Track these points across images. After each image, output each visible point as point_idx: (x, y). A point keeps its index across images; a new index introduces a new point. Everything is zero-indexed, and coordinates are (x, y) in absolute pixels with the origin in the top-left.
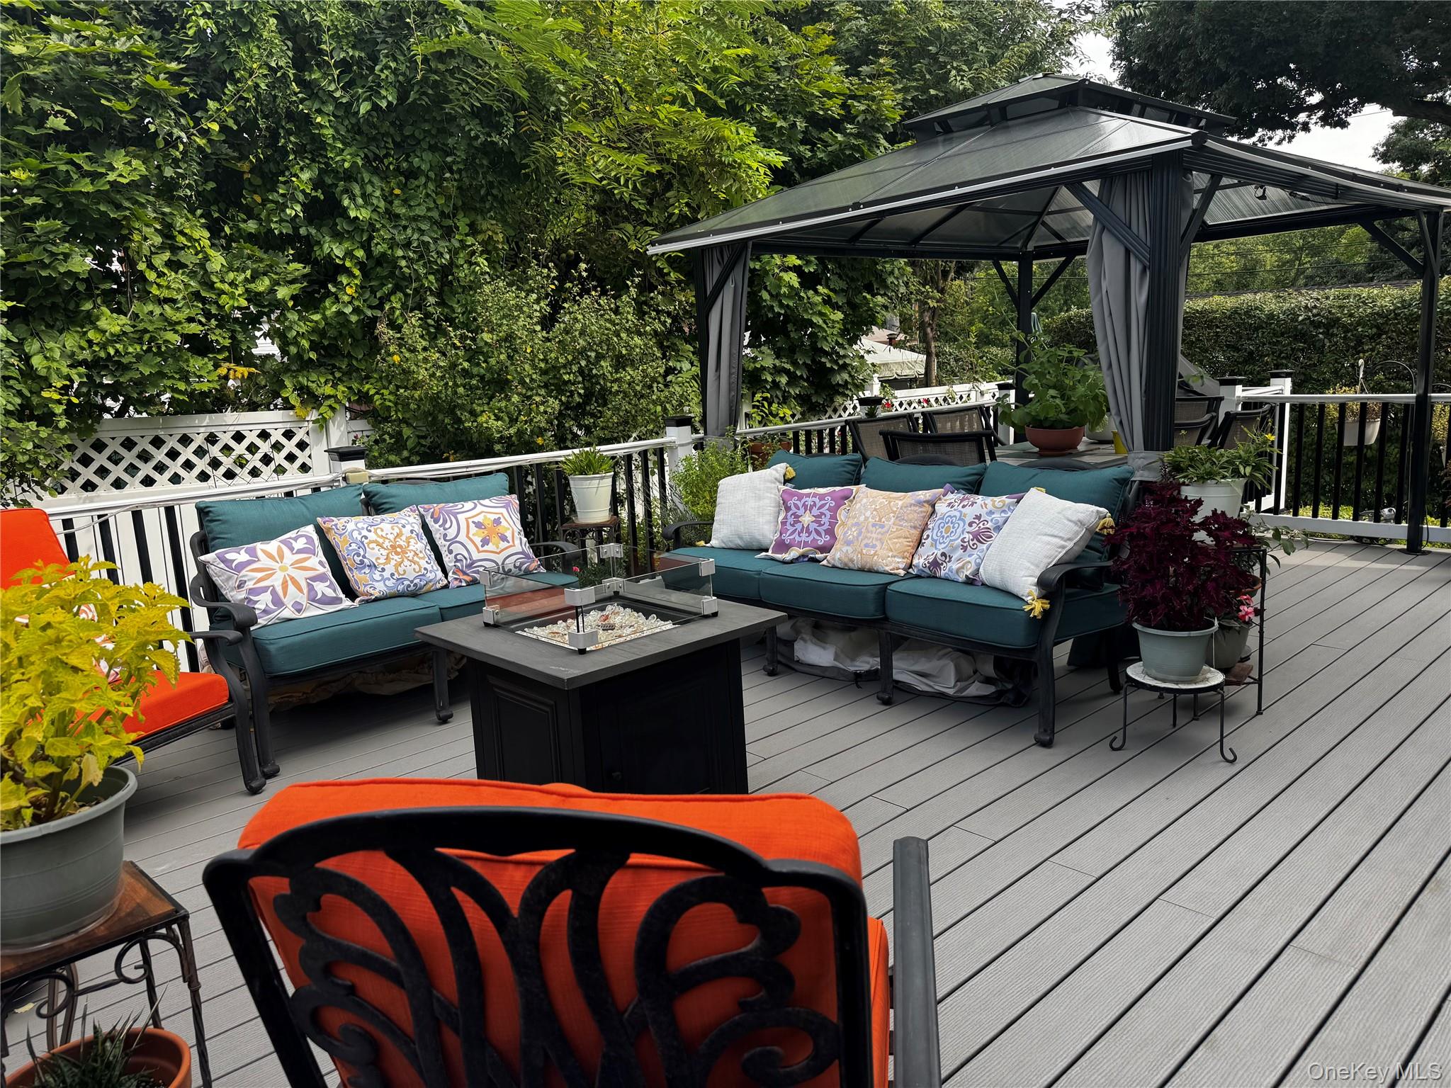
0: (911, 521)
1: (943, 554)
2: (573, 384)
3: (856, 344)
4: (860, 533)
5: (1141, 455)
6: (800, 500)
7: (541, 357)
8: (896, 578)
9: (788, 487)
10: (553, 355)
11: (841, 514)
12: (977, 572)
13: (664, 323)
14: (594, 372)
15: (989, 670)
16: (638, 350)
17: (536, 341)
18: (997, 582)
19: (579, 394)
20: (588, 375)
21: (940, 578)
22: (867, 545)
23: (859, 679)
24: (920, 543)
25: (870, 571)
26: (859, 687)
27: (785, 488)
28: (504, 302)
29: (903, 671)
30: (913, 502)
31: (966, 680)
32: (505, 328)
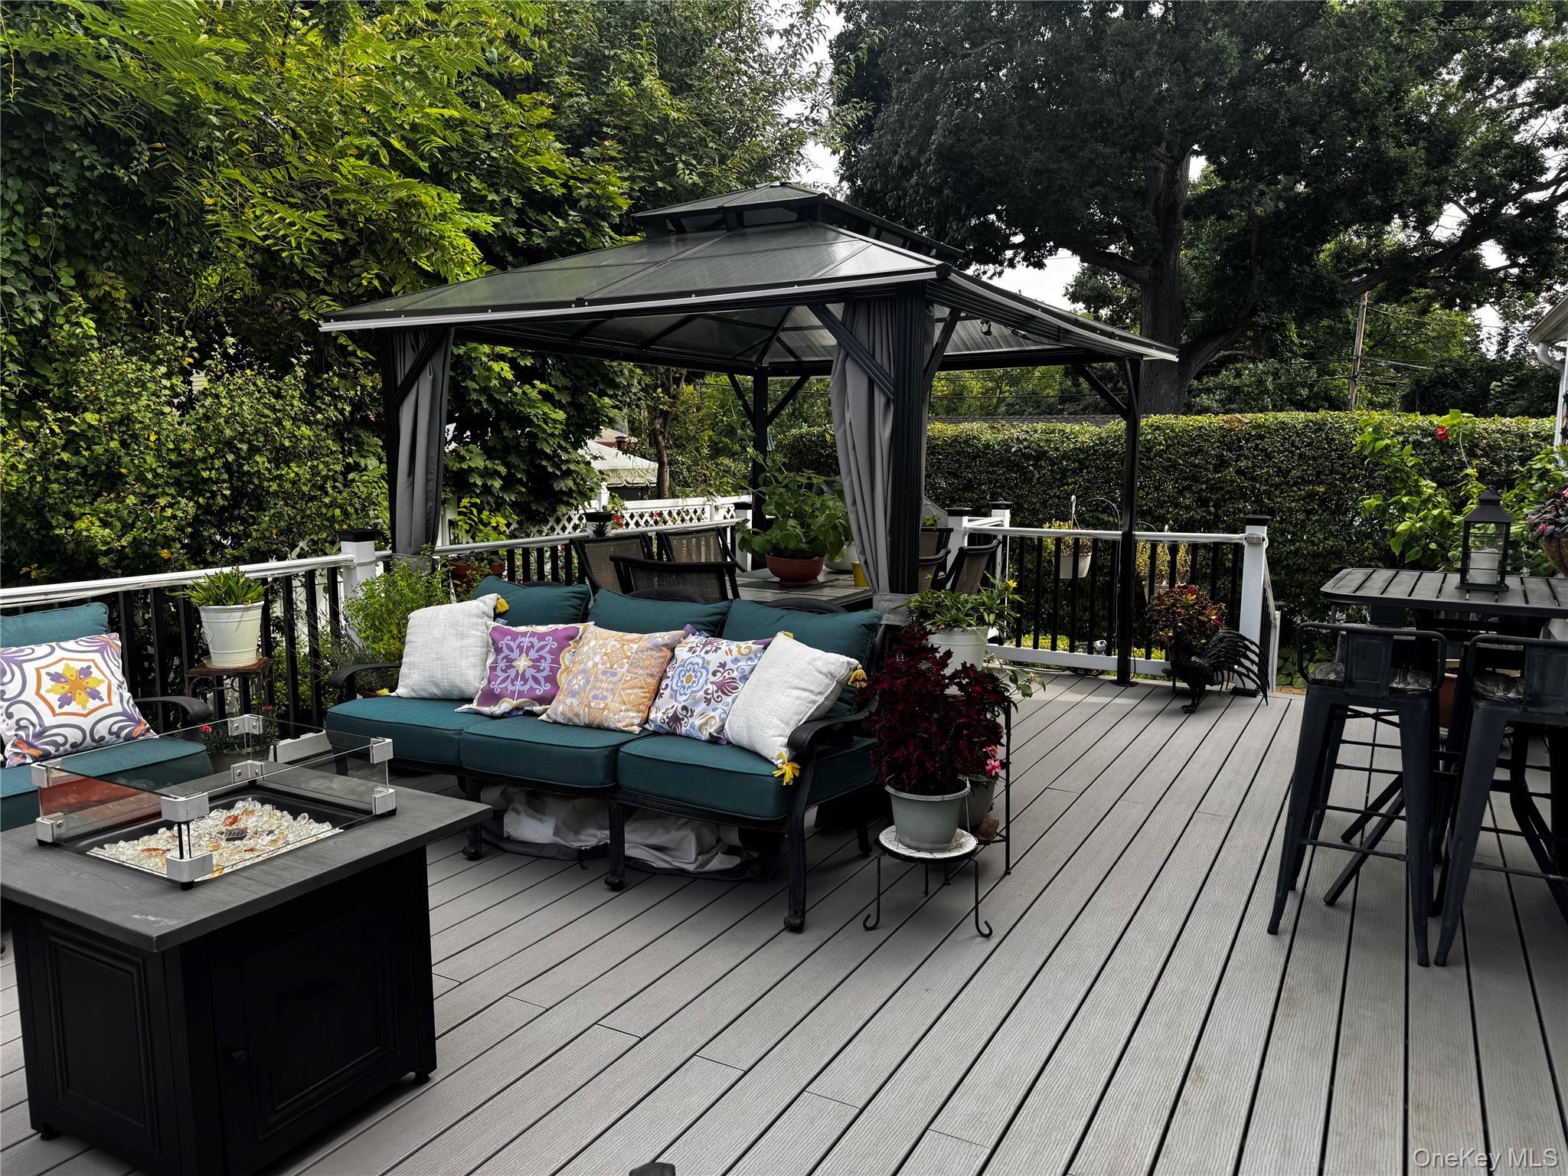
0: (647, 668)
1: (684, 708)
2: (216, 483)
3: (582, 448)
4: (588, 682)
5: (888, 597)
6: (514, 640)
7: (171, 446)
8: (631, 737)
9: (499, 623)
10: (187, 446)
11: (566, 658)
12: (722, 729)
13: (341, 412)
14: (246, 468)
15: (733, 837)
16: (306, 442)
17: (164, 426)
18: (745, 741)
19: (224, 496)
20: (238, 472)
21: (680, 736)
22: (595, 697)
23: (584, 858)
24: (657, 694)
25: (600, 728)
26: (584, 868)
27: (495, 624)
28: (120, 374)
29: (637, 845)
30: (650, 645)
31: (708, 852)
32: (119, 408)
